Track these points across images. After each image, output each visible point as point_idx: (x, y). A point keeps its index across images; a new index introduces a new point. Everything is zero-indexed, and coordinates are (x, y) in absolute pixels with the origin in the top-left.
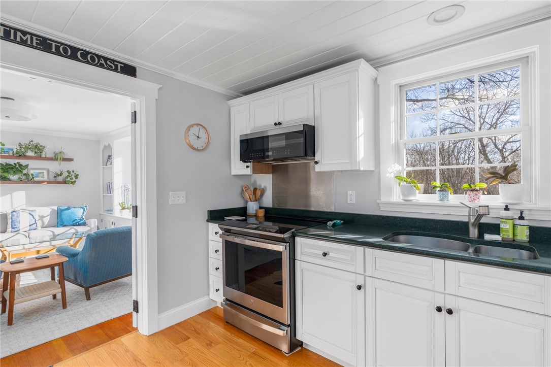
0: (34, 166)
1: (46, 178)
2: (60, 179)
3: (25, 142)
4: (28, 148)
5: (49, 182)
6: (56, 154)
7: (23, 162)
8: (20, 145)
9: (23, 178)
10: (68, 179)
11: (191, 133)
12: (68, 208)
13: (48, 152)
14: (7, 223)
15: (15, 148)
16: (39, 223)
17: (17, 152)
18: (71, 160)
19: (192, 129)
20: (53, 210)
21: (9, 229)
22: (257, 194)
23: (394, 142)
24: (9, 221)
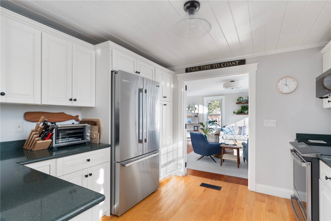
19: (281, 81)
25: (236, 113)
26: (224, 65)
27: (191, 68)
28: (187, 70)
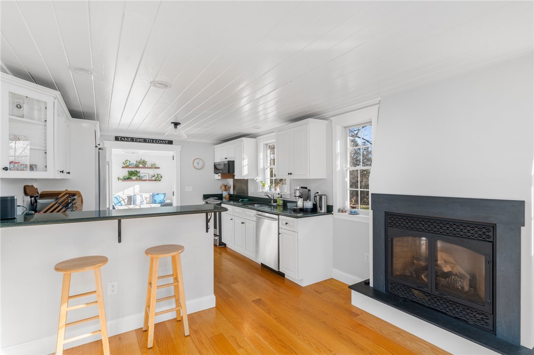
0: (143, 172)
1: (147, 178)
2: (154, 178)
3: (138, 160)
4: (140, 163)
5: (149, 180)
6: (152, 165)
7: (138, 170)
8: (137, 161)
9: (138, 178)
10: (157, 178)
11: (195, 163)
12: (158, 194)
13: (148, 165)
14: (131, 201)
15: (135, 163)
16: (145, 201)
17: (135, 165)
18: (159, 168)
19: (195, 161)
20: (150, 195)
21: (132, 203)
22: (226, 188)
23: (262, 167)
24: (132, 199)
25: (121, 179)
26: (156, 141)
27: (122, 137)
28: (117, 139)
